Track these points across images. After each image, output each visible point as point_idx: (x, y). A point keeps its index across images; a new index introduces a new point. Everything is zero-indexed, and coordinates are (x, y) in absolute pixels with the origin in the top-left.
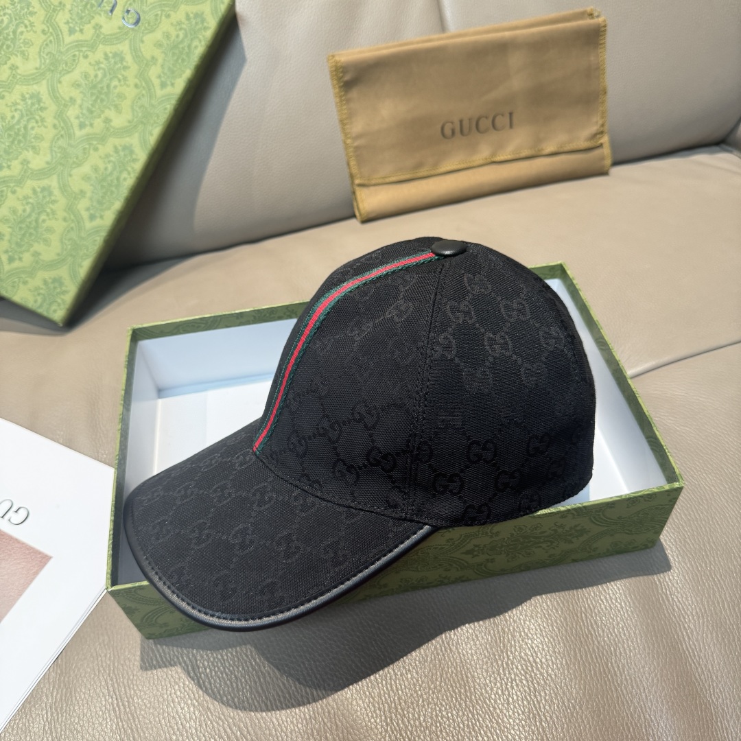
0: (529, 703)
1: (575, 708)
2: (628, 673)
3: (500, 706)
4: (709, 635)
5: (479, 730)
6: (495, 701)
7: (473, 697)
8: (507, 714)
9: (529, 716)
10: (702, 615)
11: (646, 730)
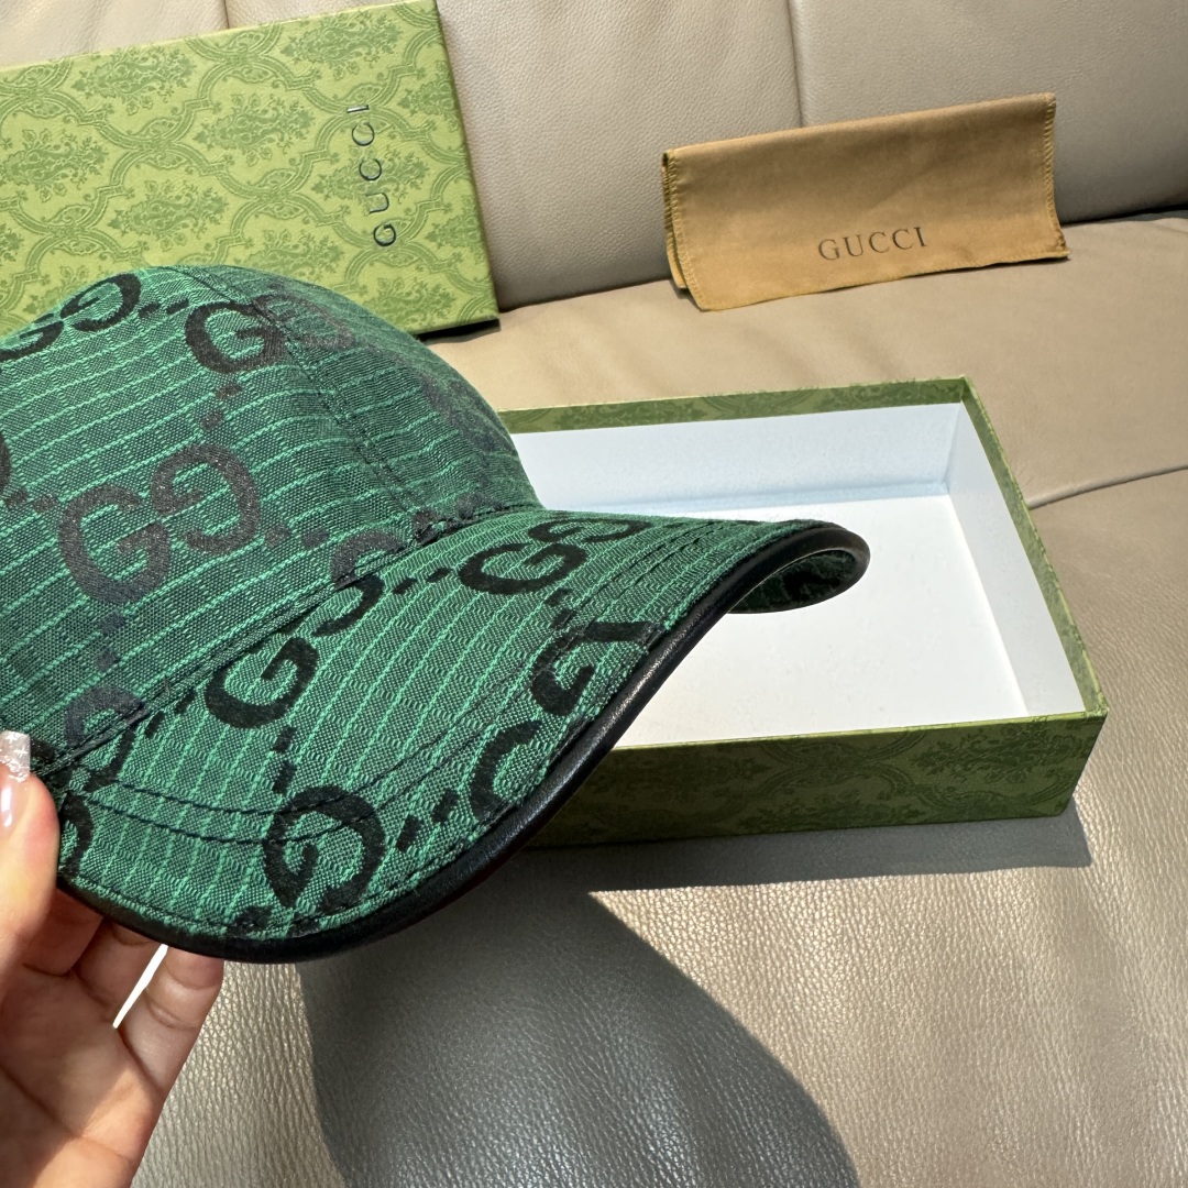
0: (843, 921)
1: (909, 936)
2: (993, 894)
3: (802, 923)
4: (1118, 853)
5: (770, 952)
6: (796, 917)
7: (765, 908)
8: (811, 934)
9: (842, 939)
10: (1109, 823)
11: (1015, 974)
